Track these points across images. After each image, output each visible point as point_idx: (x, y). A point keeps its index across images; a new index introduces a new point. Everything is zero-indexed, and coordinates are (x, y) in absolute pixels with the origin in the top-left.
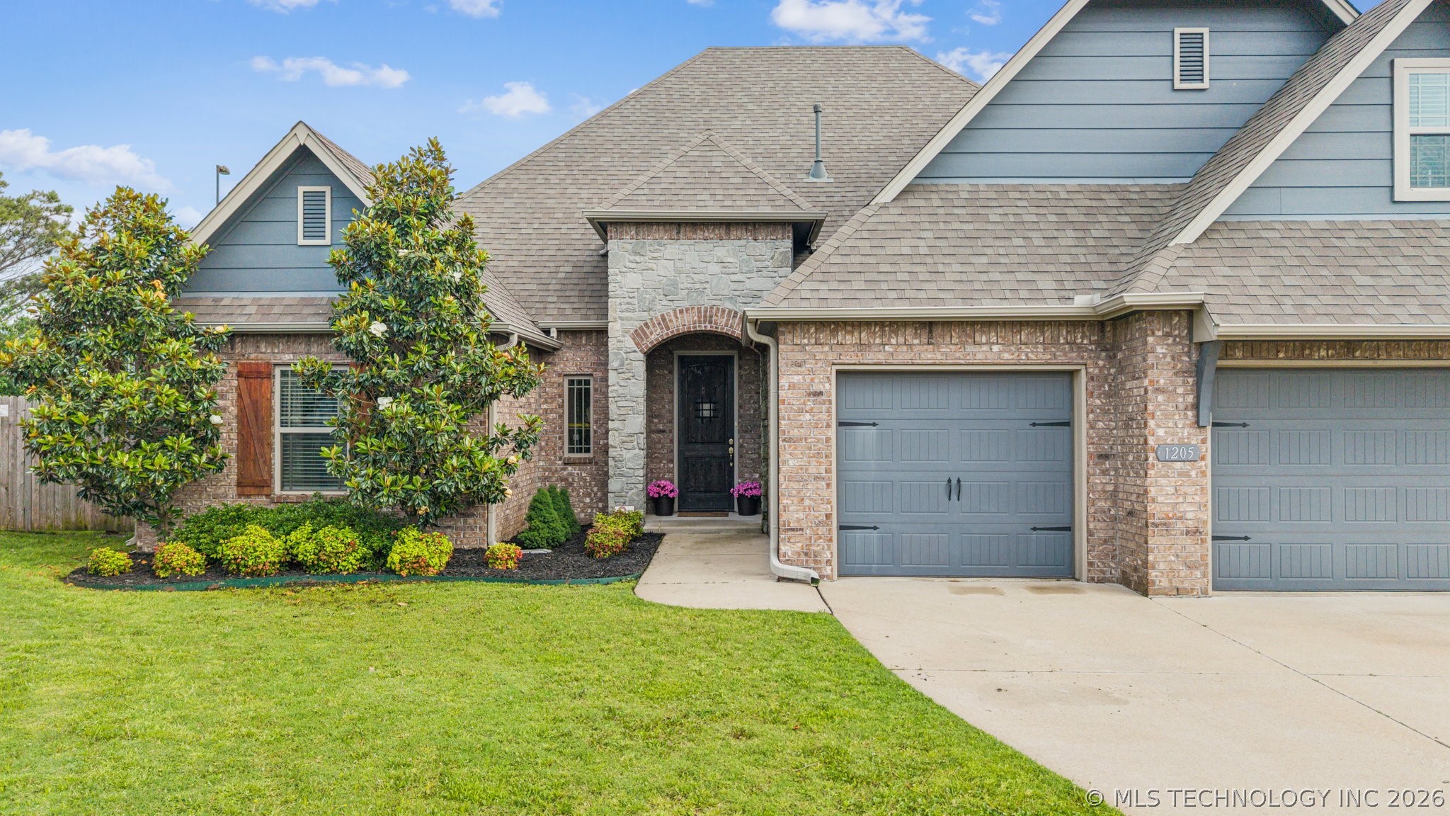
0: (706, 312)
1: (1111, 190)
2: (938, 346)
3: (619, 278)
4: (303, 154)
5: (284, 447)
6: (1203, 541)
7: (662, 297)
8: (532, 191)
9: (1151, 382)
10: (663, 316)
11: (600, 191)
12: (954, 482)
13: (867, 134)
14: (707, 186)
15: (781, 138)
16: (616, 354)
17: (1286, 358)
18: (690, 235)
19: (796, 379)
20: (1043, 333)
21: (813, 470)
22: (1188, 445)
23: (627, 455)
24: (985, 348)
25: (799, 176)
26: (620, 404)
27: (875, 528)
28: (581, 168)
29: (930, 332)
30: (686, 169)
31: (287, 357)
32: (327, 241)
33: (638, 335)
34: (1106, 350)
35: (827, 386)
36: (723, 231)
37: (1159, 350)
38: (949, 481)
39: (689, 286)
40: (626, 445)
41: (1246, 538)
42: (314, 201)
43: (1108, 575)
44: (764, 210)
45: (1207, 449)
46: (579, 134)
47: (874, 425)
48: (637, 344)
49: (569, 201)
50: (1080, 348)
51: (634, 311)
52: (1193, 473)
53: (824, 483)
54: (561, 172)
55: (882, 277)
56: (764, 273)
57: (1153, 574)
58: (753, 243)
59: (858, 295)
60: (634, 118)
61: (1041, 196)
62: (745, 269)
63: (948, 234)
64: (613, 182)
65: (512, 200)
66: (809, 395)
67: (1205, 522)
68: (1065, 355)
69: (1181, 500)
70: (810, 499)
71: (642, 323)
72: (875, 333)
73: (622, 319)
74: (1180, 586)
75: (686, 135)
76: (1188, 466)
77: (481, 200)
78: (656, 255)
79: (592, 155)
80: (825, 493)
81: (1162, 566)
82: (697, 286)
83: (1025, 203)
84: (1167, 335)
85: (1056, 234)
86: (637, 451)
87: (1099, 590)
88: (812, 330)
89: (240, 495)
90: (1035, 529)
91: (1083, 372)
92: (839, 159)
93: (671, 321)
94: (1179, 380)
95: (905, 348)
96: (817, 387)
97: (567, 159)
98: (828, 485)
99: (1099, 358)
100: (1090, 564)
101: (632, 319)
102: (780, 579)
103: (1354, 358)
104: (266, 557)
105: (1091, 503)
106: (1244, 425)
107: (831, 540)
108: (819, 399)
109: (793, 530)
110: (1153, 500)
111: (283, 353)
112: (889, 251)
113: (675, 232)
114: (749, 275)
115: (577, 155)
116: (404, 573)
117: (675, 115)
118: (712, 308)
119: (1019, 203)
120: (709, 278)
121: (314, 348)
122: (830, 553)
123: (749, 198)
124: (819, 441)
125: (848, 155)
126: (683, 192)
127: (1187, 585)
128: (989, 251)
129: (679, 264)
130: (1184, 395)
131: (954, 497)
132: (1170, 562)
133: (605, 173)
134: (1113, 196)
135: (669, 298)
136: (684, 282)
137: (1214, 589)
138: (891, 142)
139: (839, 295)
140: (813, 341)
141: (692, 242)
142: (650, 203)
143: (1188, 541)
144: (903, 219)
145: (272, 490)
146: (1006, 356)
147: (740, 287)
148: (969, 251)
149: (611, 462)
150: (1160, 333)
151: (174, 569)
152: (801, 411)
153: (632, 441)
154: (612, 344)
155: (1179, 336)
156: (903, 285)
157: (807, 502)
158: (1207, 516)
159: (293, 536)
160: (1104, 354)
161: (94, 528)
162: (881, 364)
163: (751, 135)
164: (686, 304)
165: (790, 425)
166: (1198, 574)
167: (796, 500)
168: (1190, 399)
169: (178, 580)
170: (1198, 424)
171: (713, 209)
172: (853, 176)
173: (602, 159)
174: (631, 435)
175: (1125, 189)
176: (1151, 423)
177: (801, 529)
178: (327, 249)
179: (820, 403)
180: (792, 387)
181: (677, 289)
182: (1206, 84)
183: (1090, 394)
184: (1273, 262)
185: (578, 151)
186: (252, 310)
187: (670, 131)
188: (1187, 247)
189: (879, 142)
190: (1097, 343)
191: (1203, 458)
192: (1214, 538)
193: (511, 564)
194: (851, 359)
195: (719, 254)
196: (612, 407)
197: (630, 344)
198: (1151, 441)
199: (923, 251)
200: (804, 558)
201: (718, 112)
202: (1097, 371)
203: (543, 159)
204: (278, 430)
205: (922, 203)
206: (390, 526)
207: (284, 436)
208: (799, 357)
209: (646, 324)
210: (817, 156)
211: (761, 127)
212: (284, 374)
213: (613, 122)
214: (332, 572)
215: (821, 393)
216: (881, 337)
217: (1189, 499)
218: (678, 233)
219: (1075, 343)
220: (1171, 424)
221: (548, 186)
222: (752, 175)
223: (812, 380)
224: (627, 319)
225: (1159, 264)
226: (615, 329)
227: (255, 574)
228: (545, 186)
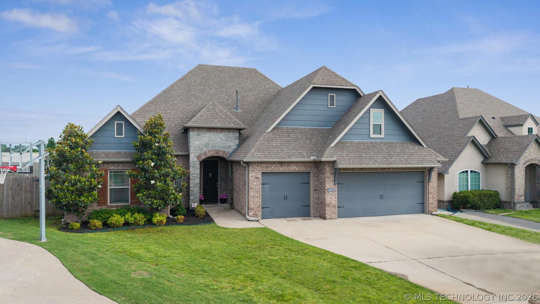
0: (217, 151)
1: (316, 129)
2: (283, 167)
3: (193, 142)
4: (119, 113)
5: (110, 191)
6: (336, 208)
7: (205, 147)
8: (156, 111)
9: (326, 176)
10: (205, 152)
11: (177, 112)
12: (286, 196)
13: (248, 97)
14: (216, 118)
15: (226, 97)
16: (192, 162)
17: (351, 171)
18: (213, 131)
19: (253, 174)
20: (304, 164)
21: (256, 195)
22: (333, 189)
23: (195, 189)
24: (292, 167)
25: (232, 109)
26: (193, 176)
27: (269, 208)
28: (169, 104)
29: (281, 164)
30: (209, 112)
31: (112, 168)
32: (123, 136)
33: (198, 157)
34: (316, 167)
35: (260, 176)
36: (221, 130)
37: (328, 169)
38: (285, 196)
39: (212, 144)
40: (195, 187)
41: (343, 207)
42: (119, 126)
43: (317, 216)
44: (232, 126)
45: (336, 189)
46: (166, 92)
47: (269, 184)
48: (198, 160)
49: (168, 115)
50: (311, 167)
51: (197, 151)
52: (334, 194)
53: (259, 198)
54: (164, 105)
55: (271, 151)
56: (232, 141)
57: (326, 215)
58: (229, 133)
59: (267, 156)
60: (182, 88)
61: (301, 131)
62: (227, 140)
63: (283, 140)
64: (180, 109)
65: (151, 114)
66: (256, 178)
67: (336, 204)
68: (308, 169)
69: (332, 200)
70: (256, 202)
71: (199, 154)
72: (270, 164)
73: (194, 153)
74: (332, 218)
75: (198, 94)
76: (333, 193)
77: (141, 114)
78: (203, 136)
79: (172, 100)
80: (259, 200)
81: (328, 214)
82: (214, 144)
83: (298, 133)
84: (329, 166)
85: (305, 141)
86: (198, 188)
87: (316, 219)
88: (256, 163)
89: (98, 206)
90: (302, 206)
91: (312, 172)
92: (242, 105)
93: (207, 153)
94: (331, 175)
95: (276, 167)
96: (257, 176)
97: (164, 101)
98: (260, 199)
99: (315, 169)
100: (313, 213)
101: (196, 153)
102: (249, 221)
103: (363, 170)
104: (121, 222)
105: (313, 200)
106: (343, 184)
107: (260, 211)
108: (258, 179)
109: (252, 209)
110: (327, 200)
111: (111, 166)
112: (272, 144)
113: (208, 130)
114: (228, 142)
115: (167, 99)
116: (158, 224)
117: (193, 87)
118: (218, 150)
119: (297, 133)
120: (217, 142)
121: (120, 165)
122: (260, 214)
123: (228, 122)
124: (258, 188)
125: (244, 104)
126: (210, 119)
127: (333, 217)
128: (292, 145)
129: (209, 139)
130: (332, 178)
131: (285, 200)
132: (330, 213)
133: (177, 106)
134: (316, 131)
135: (207, 147)
136: (211, 143)
137: (338, 218)
138: (255, 100)
139: (263, 156)
140: (257, 166)
141: (212, 133)
142: (202, 123)
143: (333, 208)
144: (273, 136)
145: (107, 204)
146: (297, 169)
147: (226, 145)
148: (288, 145)
149: (191, 192)
150: (328, 166)
151: (96, 227)
152: (254, 182)
153: (196, 186)
154: (191, 160)
155: (331, 166)
156: (276, 153)
157: (255, 203)
158: (336, 203)
159: (127, 216)
160: (316, 168)
162: (271, 171)
163: (217, 95)
164: (211, 149)
165: (251, 185)
166: (335, 215)
167: (253, 202)
168: (333, 179)
169: (97, 229)
170: (335, 184)
171: (219, 125)
172: (247, 110)
173: (175, 101)
174: (196, 184)
175: (318, 129)
176: (326, 184)
177: (254, 209)
178: (123, 138)
179: (258, 180)
180: (252, 176)
181: (209, 145)
182: (335, 107)
183: (313, 177)
184: (348, 151)
185: (167, 98)
186: (103, 155)
187: (193, 93)
188: (333, 147)
189: (252, 100)
190: (315, 166)
191: (336, 191)
192: (338, 207)
193: (182, 221)
194: (265, 170)
195: (220, 136)
196: (191, 177)
197: (196, 160)
198: (326, 188)
199: (279, 145)
200: (254, 215)
201: (206, 87)
202: (315, 172)
203: (157, 100)
204: (109, 187)
205: (276, 132)
207: (110, 189)
208: (254, 169)
209: (201, 154)
210: (237, 104)
211: (219, 93)
212: (110, 172)
213: (176, 89)
214: (138, 225)
215: (258, 178)
216: (271, 165)
217: (333, 200)
218: (209, 130)
219: (310, 166)
220: (330, 184)
221: (160, 110)
222: (227, 115)
223: (256, 175)
224: (195, 153)
225: (327, 151)
226: (192, 156)
227: (118, 227)
228: (159, 110)
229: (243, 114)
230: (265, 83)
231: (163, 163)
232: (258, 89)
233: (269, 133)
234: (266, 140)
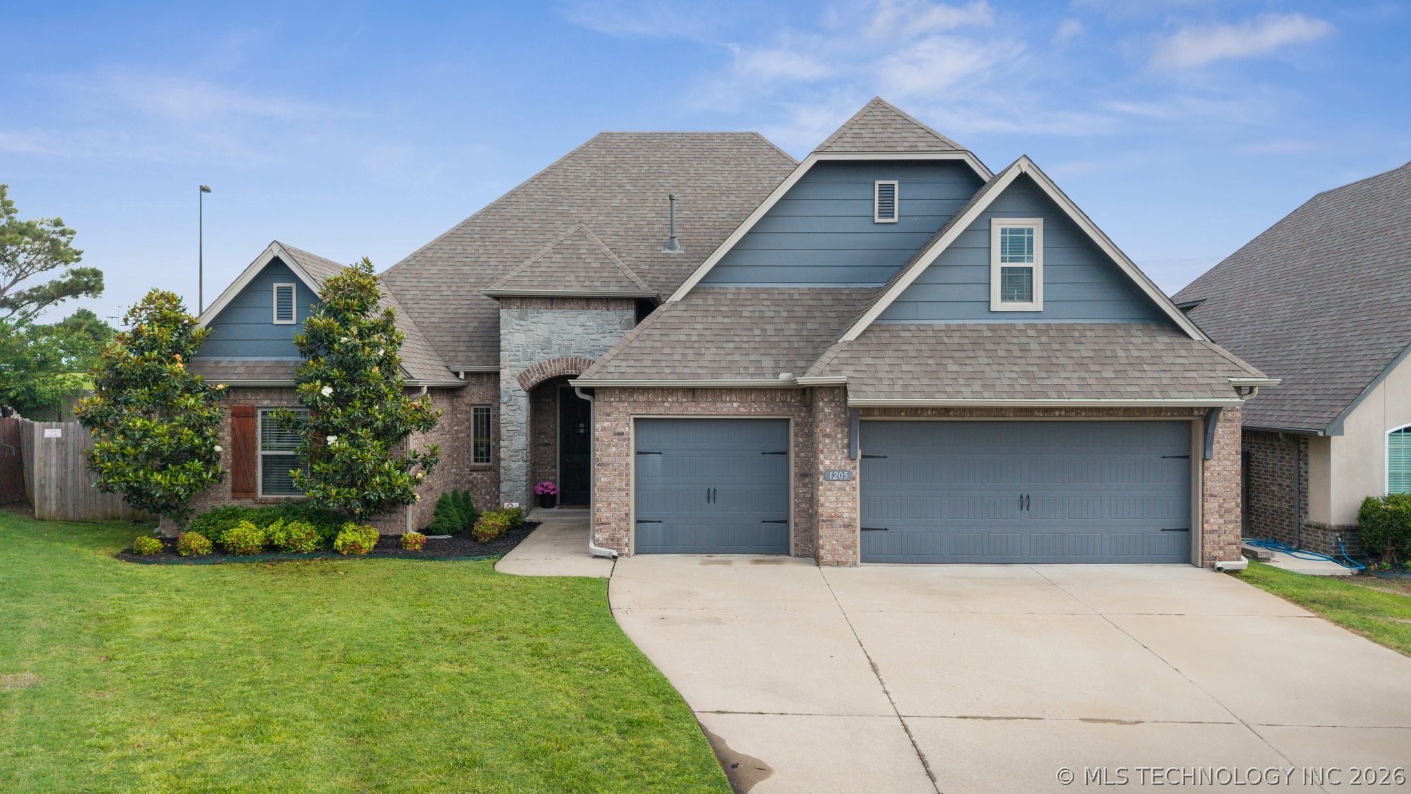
0: (572, 361)
1: (830, 292)
2: (698, 403)
3: (508, 337)
4: (276, 262)
5: (264, 464)
6: (854, 531)
7: (540, 350)
8: (453, 259)
9: (821, 431)
10: (540, 364)
11: (504, 260)
12: (712, 491)
13: (715, 212)
14: (574, 270)
15: (649, 215)
16: (506, 392)
17: (906, 415)
18: (560, 306)
19: (606, 424)
20: (765, 395)
21: (617, 485)
22: (844, 471)
23: (514, 466)
24: (728, 404)
25: (658, 248)
26: (509, 428)
27: (660, 522)
28: (491, 240)
29: (694, 394)
30: (560, 256)
31: (266, 403)
32: (294, 321)
33: (522, 378)
34: (806, 406)
35: (627, 428)
36: (584, 303)
37: (826, 410)
38: (709, 490)
39: (559, 342)
40: (513, 458)
41: (886, 529)
42: (284, 294)
43: (807, 552)
44: (613, 290)
45: (857, 472)
46: (492, 210)
47: (660, 453)
48: (522, 385)
49: (480, 268)
50: (789, 404)
51: (519, 360)
52: (848, 488)
53: (624, 493)
54: (476, 243)
55: (663, 357)
56: (615, 334)
57: (822, 552)
58: (606, 312)
59: (646, 370)
60: (537, 197)
61: (781, 297)
62: (600, 331)
63: (713, 326)
64: (515, 252)
65: (436, 267)
66: (615, 434)
67: (855, 519)
68: (780, 409)
69: (840, 505)
70: (616, 504)
71: (525, 370)
72: (658, 394)
73: (510, 366)
74: (839, 560)
75: (575, 211)
76: (844, 484)
77: (413, 267)
78: (535, 320)
79: (501, 229)
80: (625, 499)
81: (828, 547)
82: (566, 343)
83: (769, 303)
84: (831, 401)
85: (783, 326)
86: (521, 463)
87: (803, 562)
88: (617, 392)
89: (234, 498)
90: (763, 522)
91: (792, 421)
92: (691, 234)
93: (546, 368)
94: (839, 430)
95: (677, 404)
96: (620, 430)
97: (482, 232)
98: (627, 494)
99: (802, 411)
100: (796, 545)
101: (517, 366)
102: (596, 557)
103: (949, 416)
104: (253, 541)
105: (797, 505)
106: (885, 457)
107: (628, 530)
108: (622, 437)
109: (604, 524)
110: (822, 505)
111: (263, 399)
112: (672, 338)
113: (549, 304)
114: (603, 335)
115: (489, 229)
116: (345, 553)
117: (568, 194)
118: (576, 358)
119: (765, 303)
120: (573, 336)
121: (285, 396)
122: (630, 539)
123: (603, 280)
124: (621, 465)
125: (698, 231)
126: (556, 274)
127: (843, 559)
128: (737, 339)
129: (552, 327)
130: (841, 439)
131: (712, 501)
132: (833, 544)
133: (510, 244)
134: (830, 297)
135: (545, 351)
136: (556, 340)
137: (862, 562)
138: (732, 220)
139: (633, 370)
140: (617, 399)
141: (560, 311)
142: (531, 283)
143: (844, 531)
144: (685, 314)
145: (256, 495)
146: (742, 410)
147: (597, 343)
148: (723, 339)
149: (502, 471)
150: (827, 400)
151: (192, 550)
152: (609, 445)
153: (518, 456)
154: (503, 385)
155: (839, 401)
156: (676, 364)
157: (613, 506)
158: (857, 515)
159: (271, 528)
160: (804, 409)
161: (124, 519)
162: (662, 414)
163: (626, 212)
164: (557, 356)
165: (602, 455)
166: (851, 552)
167: (605, 504)
168: (846, 441)
169: (194, 557)
170: (851, 458)
171: (576, 289)
172: (699, 248)
173: (508, 232)
174: (517, 451)
175: (839, 291)
176: (822, 457)
177: (609, 524)
178: (294, 328)
179: (622, 440)
180: (604, 429)
181: (551, 344)
182: (896, 220)
183: (796, 435)
184: (900, 354)
185: (490, 225)
186: (241, 370)
187: (564, 208)
188: (850, 343)
189: (722, 220)
190: (800, 402)
191: (854, 479)
192: (862, 529)
193: (417, 547)
194: (642, 412)
195: (581, 320)
196: (503, 431)
197: (516, 385)
198: (821, 468)
199: (694, 338)
200: (611, 542)
201: (603, 191)
202: (800, 420)
203: (462, 232)
204: (260, 453)
205: (700, 302)
206: (337, 520)
207: (264, 457)
208: (608, 410)
209: (528, 370)
210: (672, 233)
211: (634, 205)
212: (264, 413)
213: (519, 200)
214: (297, 552)
215: (623, 434)
216: (662, 397)
217: (845, 505)
218: (552, 304)
219: (786, 402)
220: (833, 457)
221: (465, 255)
222: (608, 261)
223: (617, 425)
224: (514, 366)
225: (829, 356)
226: (505, 374)
227: (246, 553)
228: (462, 255)
229: (685, 260)
230: (776, 169)
231: (356, 390)
232: (751, 188)
233: (675, 304)
234: (658, 326)
